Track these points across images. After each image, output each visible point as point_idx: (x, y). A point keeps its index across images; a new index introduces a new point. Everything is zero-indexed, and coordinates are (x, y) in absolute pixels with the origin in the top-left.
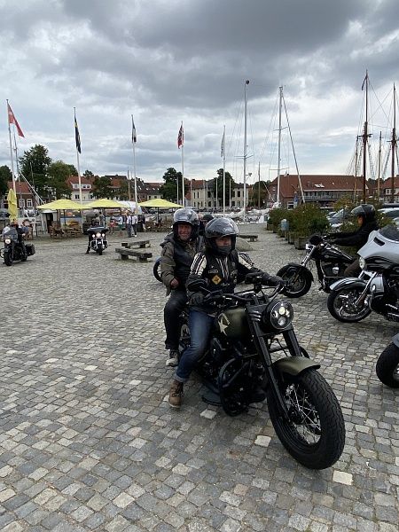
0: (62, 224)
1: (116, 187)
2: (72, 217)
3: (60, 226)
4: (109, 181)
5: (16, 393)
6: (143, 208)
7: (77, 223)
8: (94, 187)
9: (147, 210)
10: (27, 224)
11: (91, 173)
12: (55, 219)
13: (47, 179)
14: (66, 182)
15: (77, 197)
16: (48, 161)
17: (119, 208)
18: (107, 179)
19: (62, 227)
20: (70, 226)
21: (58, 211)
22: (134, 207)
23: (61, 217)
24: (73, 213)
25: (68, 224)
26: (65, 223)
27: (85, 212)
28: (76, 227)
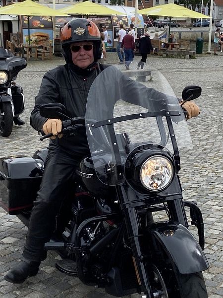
0: (25, 38)
2: (39, 28)
3: (21, 41)
6: (146, 18)
7: (46, 38)
9: (152, 21)
12: (15, 30)
17: (110, 17)
19: (25, 43)
20: (36, 42)
21: (20, 18)
22: (133, 15)
23: (24, 27)
24: (42, 22)
25: (33, 38)
26: (29, 37)
27: (58, 20)
28: (44, 44)
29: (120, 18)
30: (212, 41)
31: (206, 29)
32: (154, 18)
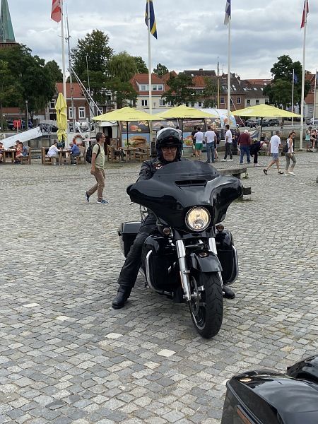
0: (124, 142)
1: (199, 87)
2: (137, 132)
3: (121, 146)
4: (190, 79)
5: (69, 377)
6: (238, 119)
7: (144, 141)
8: (169, 88)
9: (244, 121)
10: (79, 141)
11: (164, 68)
12: (114, 135)
13: (105, 79)
14: (131, 81)
15: (145, 103)
16: (108, 52)
17: (203, 119)
18: (186, 77)
19: (124, 147)
20: (134, 145)
21: (119, 124)
22: (225, 117)
23: (123, 132)
24: (139, 127)
25: (131, 142)
26: (128, 141)
27: (155, 124)
28: (142, 147)
29: (213, 120)
30: (304, 138)
31: (297, 127)
32: (246, 118)
